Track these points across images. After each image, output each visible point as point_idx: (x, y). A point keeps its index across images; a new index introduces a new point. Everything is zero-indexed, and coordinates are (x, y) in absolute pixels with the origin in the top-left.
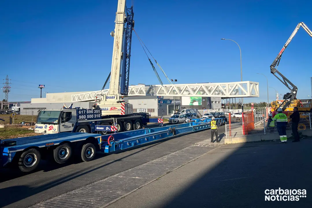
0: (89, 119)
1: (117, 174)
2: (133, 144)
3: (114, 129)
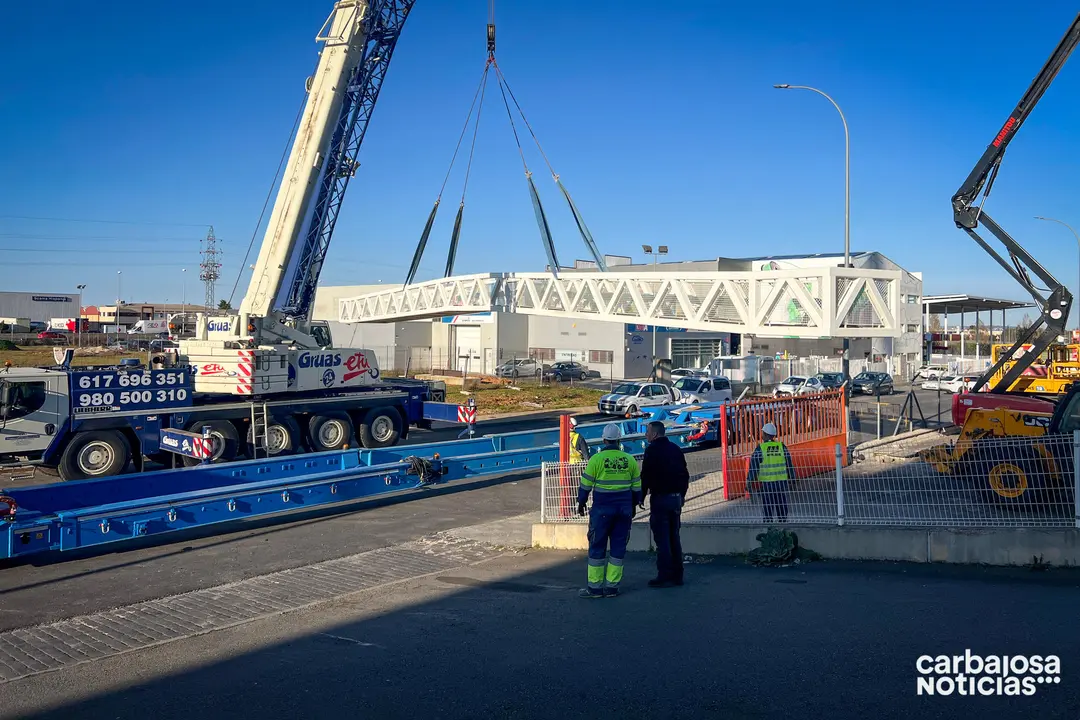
0: (131, 406)
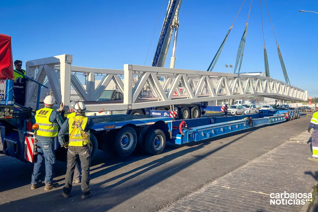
1: (216, 181)
2: (208, 135)
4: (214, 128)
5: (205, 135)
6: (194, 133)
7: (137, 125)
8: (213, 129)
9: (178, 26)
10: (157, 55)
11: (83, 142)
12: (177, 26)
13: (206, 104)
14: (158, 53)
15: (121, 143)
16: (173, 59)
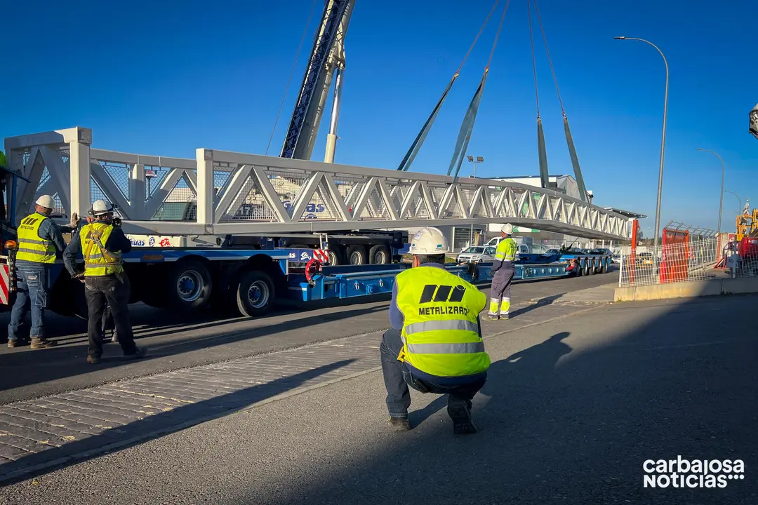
1: (330, 342)
2: (369, 289)
3: (322, 258)
4: (385, 276)
5: (363, 288)
6: (338, 281)
7: (210, 258)
8: (381, 278)
9: (344, 66)
10: (294, 128)
11: (107, 269)
12: (342, 65)
13: (403, 239)
14: (297, 124)
15: (179, 289)
16: (331, 138)
